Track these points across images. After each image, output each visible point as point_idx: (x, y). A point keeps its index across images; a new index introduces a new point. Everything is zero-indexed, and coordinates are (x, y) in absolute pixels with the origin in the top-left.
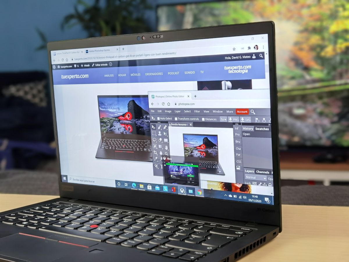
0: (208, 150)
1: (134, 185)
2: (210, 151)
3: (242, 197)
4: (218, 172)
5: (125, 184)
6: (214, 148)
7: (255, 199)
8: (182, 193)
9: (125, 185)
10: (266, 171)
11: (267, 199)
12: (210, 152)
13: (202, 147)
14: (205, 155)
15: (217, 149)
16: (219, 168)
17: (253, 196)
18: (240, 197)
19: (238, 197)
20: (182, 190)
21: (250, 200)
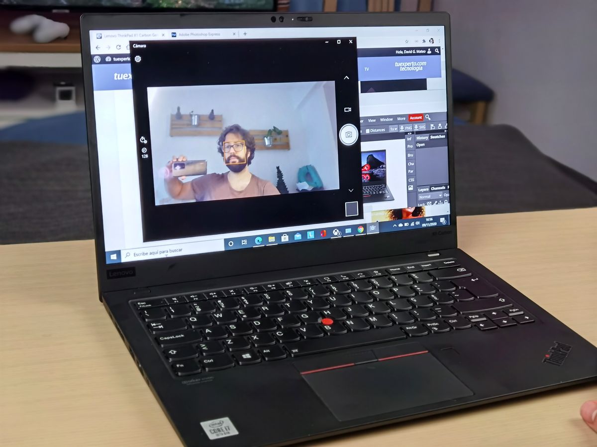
0: (374, 172)
1: (258, 241)
2: (376, 171)
3: (415, 224)
4: (386, 198)
5: (243, 241)
6: (381, 167)
7: (430, 222)
8: (337, 236)
9: (243, 244)
10: (441, 186)
11: (442, 220)
12: (376, 173)
13: (366, 168)
14: (368, 178)
15: (385, 168)
16: (387, 192)
17: (428, 220)
18: (412, 224)
19: (410, 224)
20: (336, 231)
21: (424, 225)
